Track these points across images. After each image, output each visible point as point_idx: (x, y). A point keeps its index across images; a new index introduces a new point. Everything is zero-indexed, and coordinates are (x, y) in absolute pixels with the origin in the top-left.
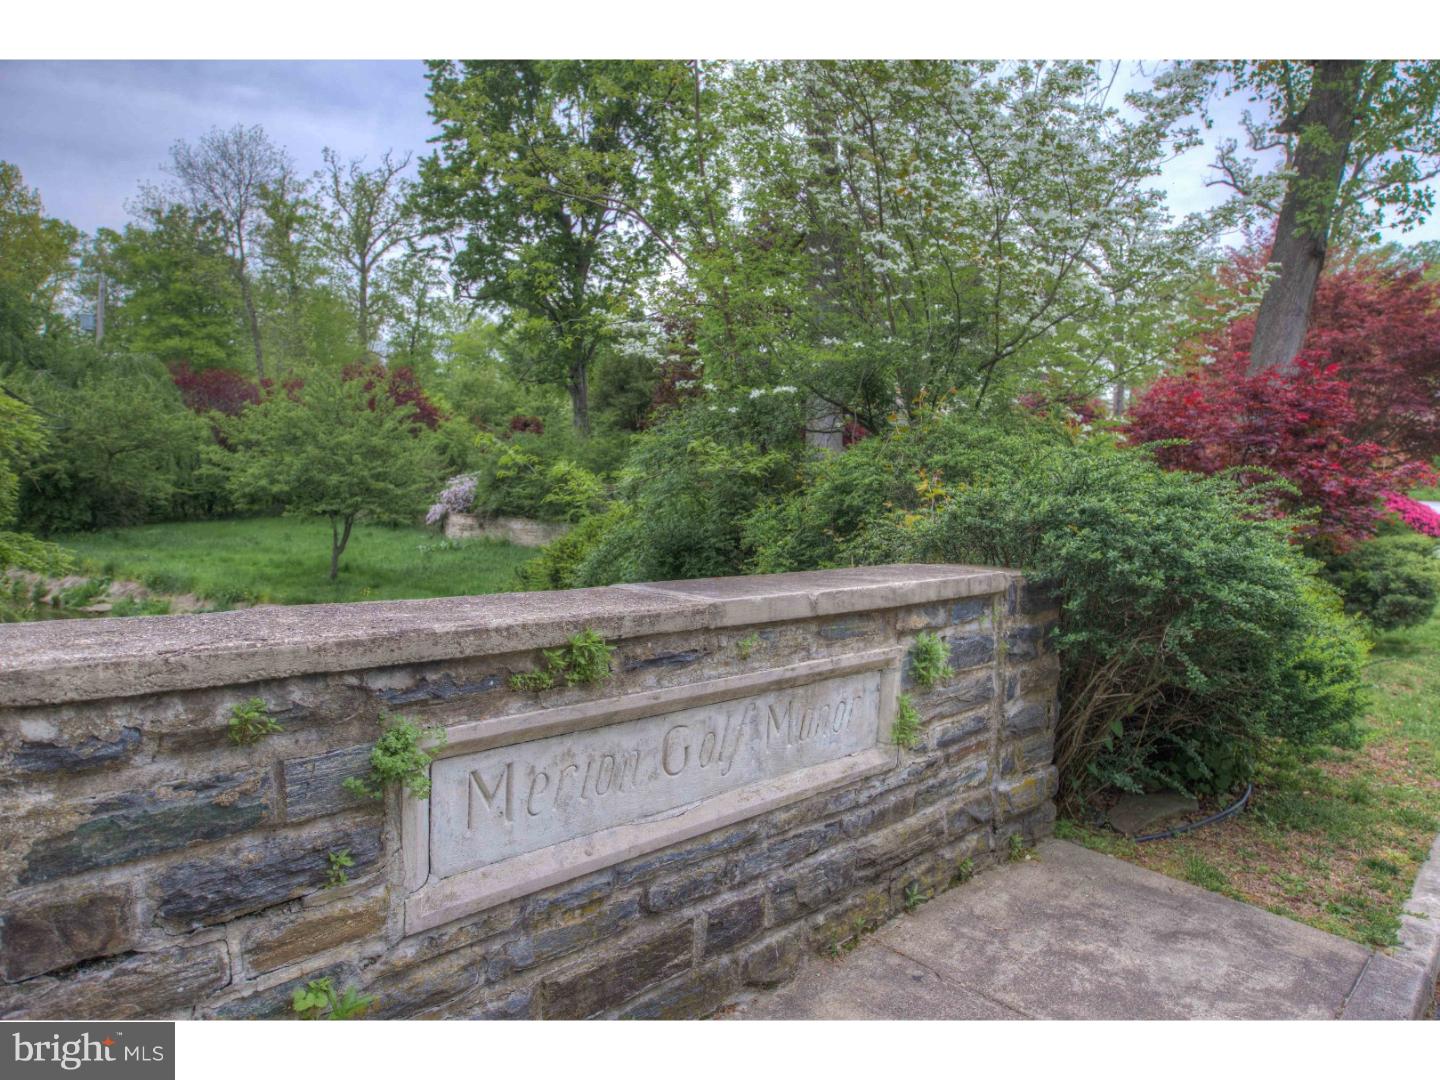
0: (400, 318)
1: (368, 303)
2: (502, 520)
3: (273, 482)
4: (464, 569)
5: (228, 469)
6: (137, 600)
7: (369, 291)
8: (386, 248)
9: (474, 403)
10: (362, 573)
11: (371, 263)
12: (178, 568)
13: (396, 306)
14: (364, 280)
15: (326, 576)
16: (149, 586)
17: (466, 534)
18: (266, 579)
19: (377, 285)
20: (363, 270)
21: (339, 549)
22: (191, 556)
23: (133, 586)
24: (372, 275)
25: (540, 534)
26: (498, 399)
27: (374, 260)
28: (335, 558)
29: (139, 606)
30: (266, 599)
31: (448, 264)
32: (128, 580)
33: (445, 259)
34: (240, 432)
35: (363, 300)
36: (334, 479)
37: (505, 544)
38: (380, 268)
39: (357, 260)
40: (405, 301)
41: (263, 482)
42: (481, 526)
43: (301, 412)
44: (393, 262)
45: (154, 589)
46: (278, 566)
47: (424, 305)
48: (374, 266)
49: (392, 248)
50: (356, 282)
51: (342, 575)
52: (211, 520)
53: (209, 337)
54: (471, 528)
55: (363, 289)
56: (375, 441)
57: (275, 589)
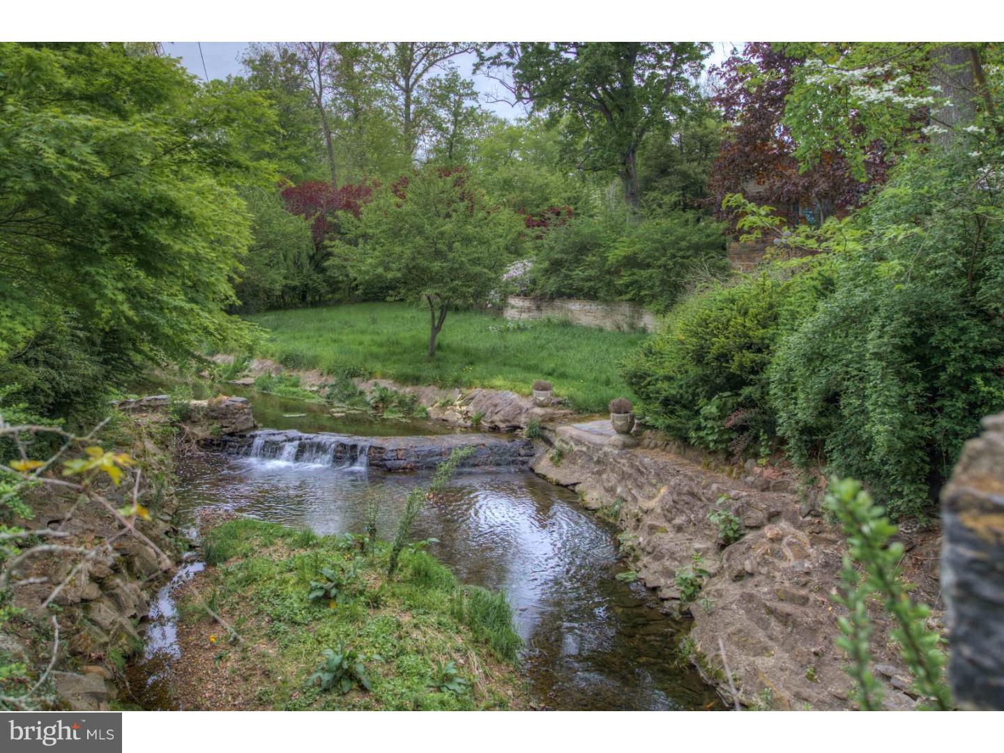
0: (439, 128)
1: (412, 116)
2: (558, 303)
3: (387, 269)
4: (542, 347)
5: (346, 260)
6: (273, 375)
7: (412, 107)
8: (425, 70)
9: (514, 196)
10: (454, 351)
11: (414, 84)
12: (301, 347)
13: (434, 117)
14: (408, 98)
15: (426, 353)
16: (281, 363)
17: (525, 316)
18: (376, 357)
19: (418, 101)
20: (407, 90)
21: (436, 329)
22: (308, 338)
23: (269, 362)
24: (414, 94)
25: (599, 314)
26: (533, 191)
27: (416, 81)
28: (433, 337)
29: (275, 380)
30: (378, 375)
31: (511, 68)
32: (264, 357)
33: (508, 65)
34: (357, 227)
35: (408, 115)
36: (436, 266)
37: (566, 324)
38: (421, 87)
39: (402, 83)
40: (443, 113)
41: (380, 270)
42: (539, 308)
43: (407, 207)
44: (432, 81)
45: (286, 365)
46: (381, 345)
47: (460, 114)
48: (415, 87)
49: (431, 69)
50: (402, 99)
51: (438, 353)
52: (305, 307)
53: (290, 157)
54: (529, 310)
55: (407, 106)
56: (470, 229)
57: (384, 366)
